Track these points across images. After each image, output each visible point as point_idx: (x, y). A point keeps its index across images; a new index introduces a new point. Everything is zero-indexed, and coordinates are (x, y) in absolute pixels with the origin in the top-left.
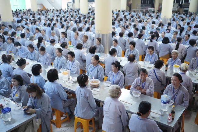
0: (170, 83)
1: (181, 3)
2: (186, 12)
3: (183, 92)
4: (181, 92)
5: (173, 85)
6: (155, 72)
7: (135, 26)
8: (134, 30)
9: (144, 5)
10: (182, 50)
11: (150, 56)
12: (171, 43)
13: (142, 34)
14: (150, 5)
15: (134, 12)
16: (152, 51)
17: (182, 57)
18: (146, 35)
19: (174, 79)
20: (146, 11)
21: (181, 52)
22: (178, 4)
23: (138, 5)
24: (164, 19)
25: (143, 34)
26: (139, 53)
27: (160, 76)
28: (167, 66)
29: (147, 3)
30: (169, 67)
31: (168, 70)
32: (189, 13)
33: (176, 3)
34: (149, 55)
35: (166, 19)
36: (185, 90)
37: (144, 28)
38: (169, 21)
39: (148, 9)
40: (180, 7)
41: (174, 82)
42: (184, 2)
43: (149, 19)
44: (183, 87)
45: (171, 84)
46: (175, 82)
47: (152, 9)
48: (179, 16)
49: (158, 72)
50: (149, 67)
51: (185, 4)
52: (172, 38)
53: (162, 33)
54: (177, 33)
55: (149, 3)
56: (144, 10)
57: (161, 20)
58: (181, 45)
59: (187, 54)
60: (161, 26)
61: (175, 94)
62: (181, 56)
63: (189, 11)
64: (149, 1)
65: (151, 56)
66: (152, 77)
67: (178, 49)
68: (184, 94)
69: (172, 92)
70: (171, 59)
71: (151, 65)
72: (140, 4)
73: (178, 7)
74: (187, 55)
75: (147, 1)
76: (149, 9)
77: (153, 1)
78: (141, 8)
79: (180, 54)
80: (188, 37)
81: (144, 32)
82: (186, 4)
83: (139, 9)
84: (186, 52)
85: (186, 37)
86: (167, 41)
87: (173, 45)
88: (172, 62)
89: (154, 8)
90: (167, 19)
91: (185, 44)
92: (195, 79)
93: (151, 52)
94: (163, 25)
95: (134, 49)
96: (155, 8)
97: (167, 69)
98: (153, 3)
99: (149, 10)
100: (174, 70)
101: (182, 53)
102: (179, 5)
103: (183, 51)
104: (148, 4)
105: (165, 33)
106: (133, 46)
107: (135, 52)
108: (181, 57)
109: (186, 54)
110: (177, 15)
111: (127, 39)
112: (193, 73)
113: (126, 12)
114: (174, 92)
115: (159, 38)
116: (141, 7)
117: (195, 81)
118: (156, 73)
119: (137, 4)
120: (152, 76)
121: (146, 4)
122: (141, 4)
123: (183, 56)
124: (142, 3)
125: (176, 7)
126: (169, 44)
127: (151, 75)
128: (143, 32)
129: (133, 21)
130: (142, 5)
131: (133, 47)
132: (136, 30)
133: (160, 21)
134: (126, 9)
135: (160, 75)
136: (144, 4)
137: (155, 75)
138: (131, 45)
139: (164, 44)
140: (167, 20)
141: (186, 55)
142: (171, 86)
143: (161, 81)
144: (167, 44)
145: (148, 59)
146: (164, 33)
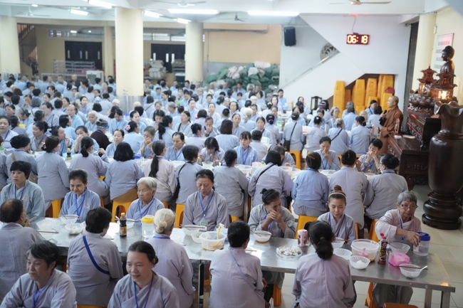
0: (125, 273)
1: (167, 60)
2: (181, 82)
3: (162, 294)
4: (156, 295)
5: (133, 279)
6: (87, 246)
7: (39, 116)
8: (34, 129)
9: (73, 63)
10: (169, 174)
11: (78, 200)
12: (138, 157)
13: (56, 138)
14: (92, 63)
15: (45, 79)
16: (81, 183)
17: (171, 192)
18: (71, 140)
19: (135, 261)
20: (78, 77)
21: (166, 180)
22: (161, 61)
23: (57, 61)
24: (125, 97)
25: (60, 138)
26: (42, 196)
27: (104, 255)
28: (123, 224)
29: (81, 57)
30: (129, 225)
31: (128, 234)
32: (186, 84)
33: (157, 59)
34: (74, 197)
35: (129, 97)
36: (168, 286)
37: (64, 122)
38: (138, 103)
39: (85, 73)
40: (167, 69)
41: (136, 271)
42: (176, 58)
43: (84, 99)
44: (159, 280)
45: (128, 275)
46: (140, 269)
47: (97, 73)
48: (164, 90)
49: (94, 243)
50: (74, 232)
51: (177, 62)
52: (143, 146)
53: (116, 132)
54: (152, 133)
55: (87, 58)
56: (74, 76)
57: (117, 101)
58: (164, 163)
59: (181, 185)
60: (116, 115)
61: (139, 303)
62: (167, 191)
63: (186, 79)
64: (87, 53)
65: (80, 198)
66: (80, 261)
67: (158, 174)
68: (164, 298)
69: (133, 301)
70: (139, 203)
71: (79, 226)
72: (63, 61)
73: (161, 70)
74: (181, 187)
75: (81, 53)
76: (89, 72)
77: (99, 53)
78: (66, 70)
79: (165, 185)
80: (181, 141)
81: (63, 132)
82: (179, 63)
83: (60, 72)
84: (178, 179)
85: (177, 142)
86: (128, 154)
87: (144, 164)
88: (142, 211)
89: (102, 72)
90: (132, 99)
91: (176, 159)
92: (199, 249)
93: (80, 188)
94: (120, 113)
95: (28, 184)
96: (104, 71)
97: (125, 231)
98: (99, 58)
99: (90, 76)
100: (145, 232)
101: (170, 184)
102: (164, 66)
103: (170, 177)
104: (84, 59)
105: (123, 134)
106: (23, 174)
107: (29, 193)
108: (168, 195)
109: (179, 184)
110: (158, 89)
111: (10, 154)
112: (193, 233)
113: (19, 79)
114: (137, 299)
115: (109, 146)
116: (67, 67)
117: (199, 254)
118: (91, 249)
119: (55, 60)
120: (79, 258)
121: (80, 60)
122: (67, 59)
123: (173, 192)
124: (69, 57)
125: (158, 70)
126: (131, 160)
127: (76, 257)
128: (59, 134)
129: (36, 104)
130: (69, 62)
131: (24, 178)
132: (41, 129)
133: (115, 103)
134: (19, 72)
135: (102, 252)
136: (75, 60)
137: (87, 255)
138: (16, 172)
139: (120, 162)
140: (133, 101)
141: (178, 188)
142: (128, 280)
143: (106, 269)
144: (128, 162)
145: (73, 208)
146: (120, 133)
